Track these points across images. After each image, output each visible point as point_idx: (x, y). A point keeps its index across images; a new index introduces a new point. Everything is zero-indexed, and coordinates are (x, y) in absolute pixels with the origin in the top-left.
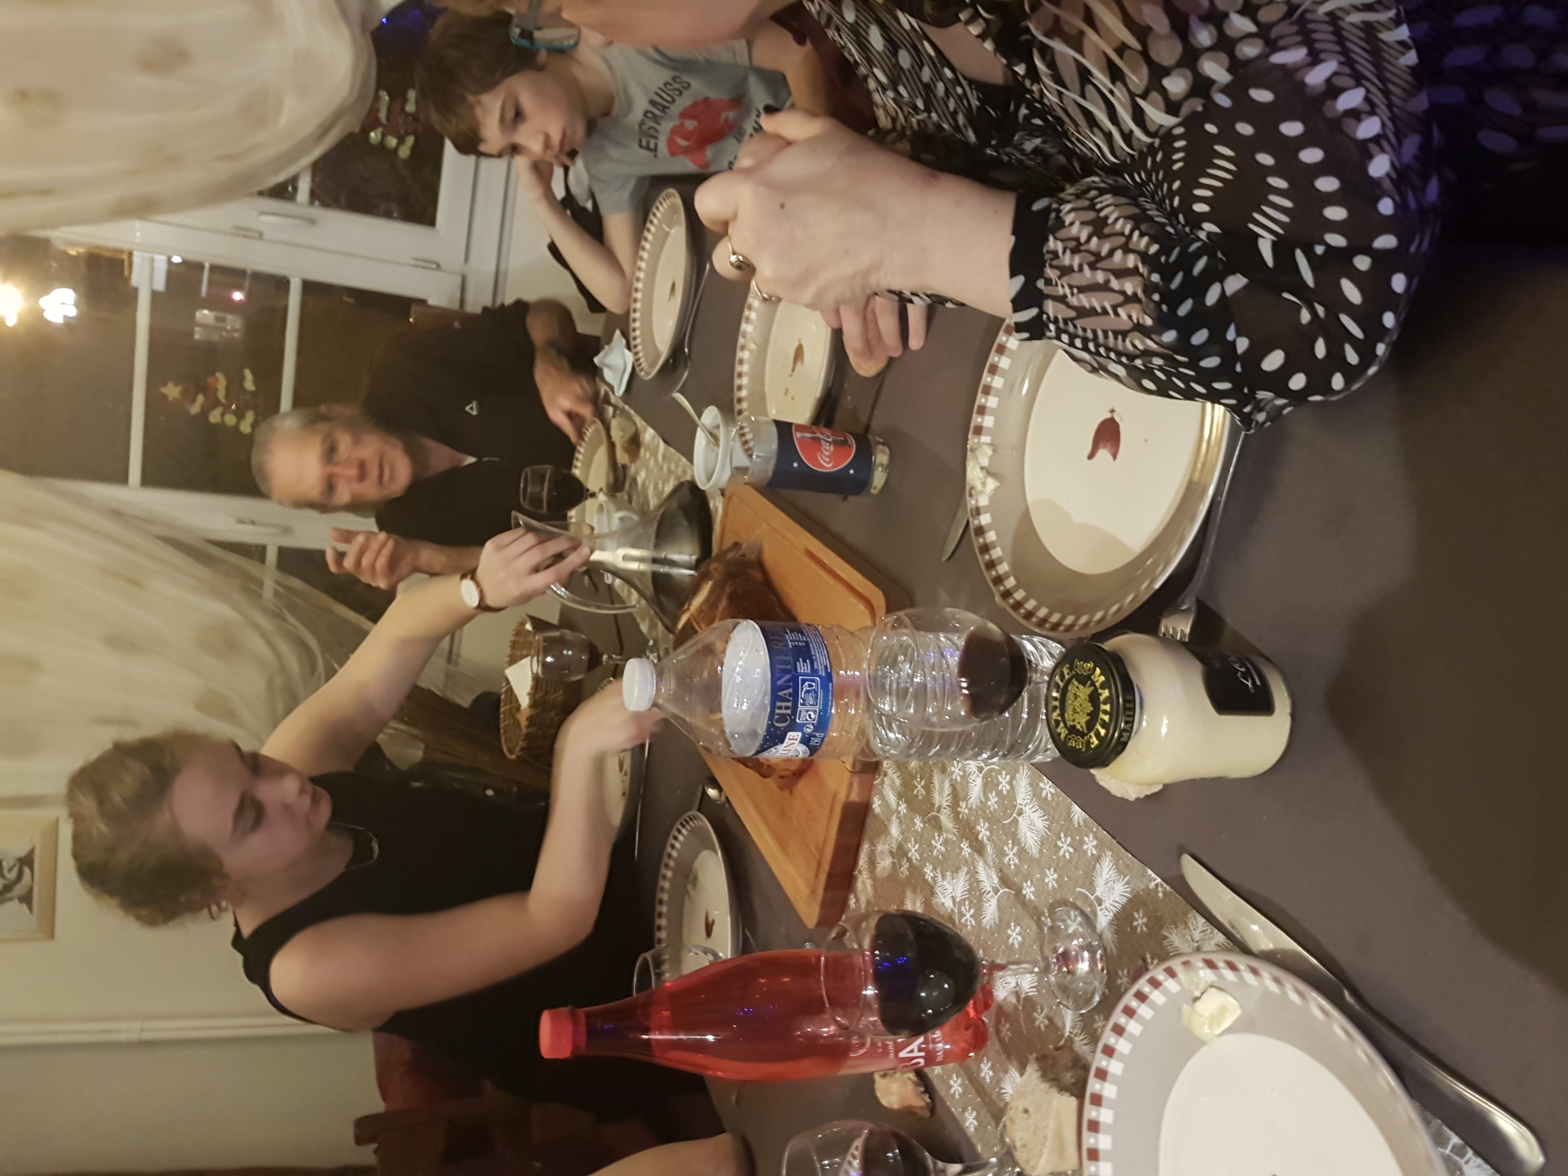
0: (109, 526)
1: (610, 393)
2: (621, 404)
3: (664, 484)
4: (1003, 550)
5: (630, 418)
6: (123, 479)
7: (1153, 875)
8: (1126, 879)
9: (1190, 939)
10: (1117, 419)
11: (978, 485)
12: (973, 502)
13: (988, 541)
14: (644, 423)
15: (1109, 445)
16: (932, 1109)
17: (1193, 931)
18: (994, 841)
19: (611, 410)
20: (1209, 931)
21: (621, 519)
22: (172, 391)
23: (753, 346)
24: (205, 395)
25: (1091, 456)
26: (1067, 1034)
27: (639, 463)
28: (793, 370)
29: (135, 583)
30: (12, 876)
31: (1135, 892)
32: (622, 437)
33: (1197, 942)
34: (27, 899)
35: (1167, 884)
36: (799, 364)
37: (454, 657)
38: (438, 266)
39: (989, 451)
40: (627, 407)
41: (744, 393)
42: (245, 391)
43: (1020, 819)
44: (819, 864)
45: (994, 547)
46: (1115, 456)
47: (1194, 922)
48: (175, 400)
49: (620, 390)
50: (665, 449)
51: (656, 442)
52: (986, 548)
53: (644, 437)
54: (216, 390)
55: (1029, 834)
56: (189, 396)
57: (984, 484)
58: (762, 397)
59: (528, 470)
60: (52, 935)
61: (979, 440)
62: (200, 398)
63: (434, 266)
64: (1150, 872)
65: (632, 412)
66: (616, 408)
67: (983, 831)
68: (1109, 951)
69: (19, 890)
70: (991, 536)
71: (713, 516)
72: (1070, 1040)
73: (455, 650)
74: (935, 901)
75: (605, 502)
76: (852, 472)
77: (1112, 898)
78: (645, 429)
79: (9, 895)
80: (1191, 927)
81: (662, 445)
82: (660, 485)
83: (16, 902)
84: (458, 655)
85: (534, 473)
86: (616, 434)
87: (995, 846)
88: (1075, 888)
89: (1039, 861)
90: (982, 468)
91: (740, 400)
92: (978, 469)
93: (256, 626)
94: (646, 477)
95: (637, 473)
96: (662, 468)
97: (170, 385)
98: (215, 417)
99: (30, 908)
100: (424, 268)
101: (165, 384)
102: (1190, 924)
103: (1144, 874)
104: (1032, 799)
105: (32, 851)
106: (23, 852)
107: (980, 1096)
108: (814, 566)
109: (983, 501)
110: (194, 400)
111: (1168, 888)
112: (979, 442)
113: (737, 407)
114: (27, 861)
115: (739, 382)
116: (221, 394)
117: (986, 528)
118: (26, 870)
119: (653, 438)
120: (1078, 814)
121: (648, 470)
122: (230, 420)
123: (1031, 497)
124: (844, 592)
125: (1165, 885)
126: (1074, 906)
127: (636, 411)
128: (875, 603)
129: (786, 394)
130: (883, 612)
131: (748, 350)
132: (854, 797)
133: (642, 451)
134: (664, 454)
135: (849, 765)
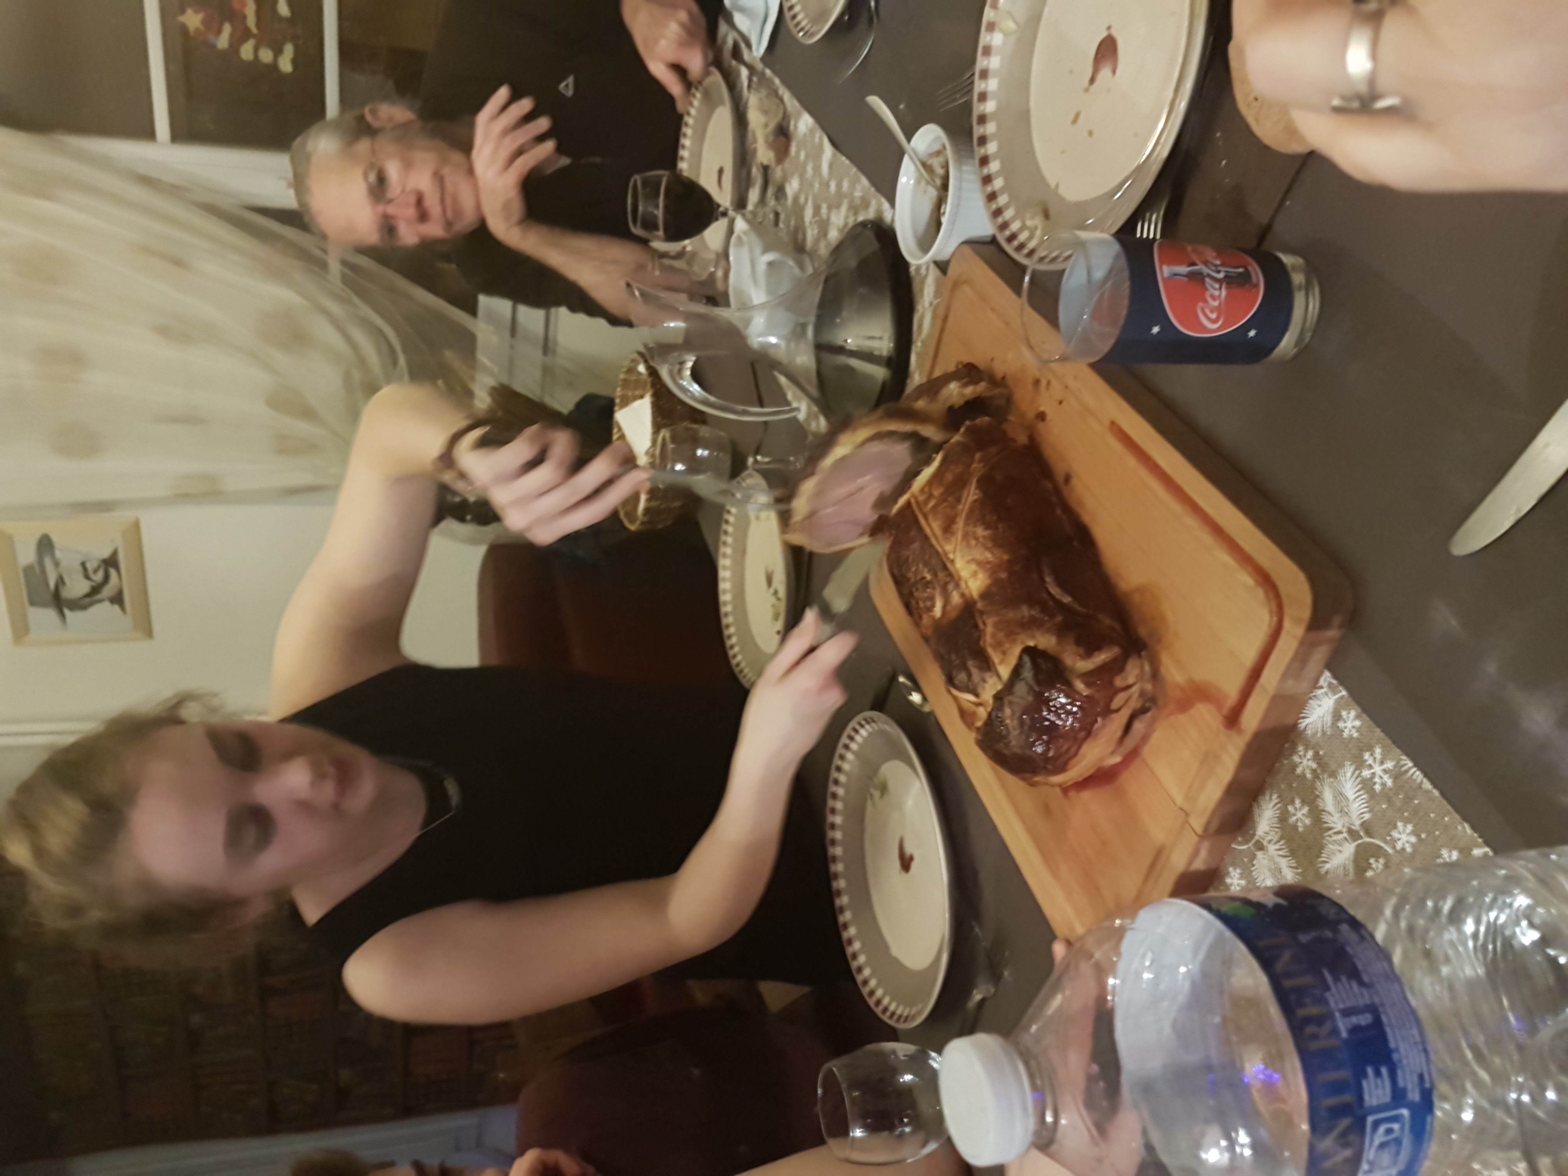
0: (138, 193)
1: (743, 46)
2: (760, 66)
3: (830, 208)
5: (774, 93)
6: (148, 133)
14: (796, 103)
19: (744, 72)
21: (770, 264)
22: (193, 20)
23: (1011, 25)
24: (232, 24)
27: (787, 164)
28: (1092, 80)
29: (178, 263)
30: (99, 577)
32: (766, 125)
34: (118, 599)
36: (1105, 72)
37: (551, 345)
40: (768, 72)
41: (990, 107)
42: (281, 19)
48: (197, 30)
49: (759, 48)
50: (834, 156)
51: (817, 140)
53: (796, 127)
54: (244, 18)
56: (213, 25)
58: (1025, 116)
59: (637, 178)
60: (149, 633)
62: (227, 29)
65: (777, 81)
66: (751, 68)
69: (108, 591)
71: (916, 287)
73: (551, 335)
75: (745, 233)
76: (1252, 333)
78: (799, 116)
79: (98, 597)
81: (828, 149)
82: (824, 210)
83: (107, 604)
84: (555, 343)
85: (645, 183)
86: (755, 118)
91: (982, 119)
93: (326, 312)
94: (800, 190)
95: (785, 178)
96: (828, 185)
97: (189, 12)
98: (247, 51)
99: (123, 608)
101: (183, 12)
105: (115, 554)
106: (106, 553)
108: (1131, 461)
110: (219, 32)
113: (978, 131)
114: (111, 562)
115: (983, 86)
116: (251, 22)
118: (113, 572)
119: (812, 131)
121: (802, 177)
122: (266, 55)
124: (1206, 537)
127: (784, 82)
128: (1284, 589)
129: (1075, 121)
130: (1306, 613)
131: (1002, 31)
132: (1199, 864)
133: (793, 149)
134: (831, 166)
135: (1198, 823)
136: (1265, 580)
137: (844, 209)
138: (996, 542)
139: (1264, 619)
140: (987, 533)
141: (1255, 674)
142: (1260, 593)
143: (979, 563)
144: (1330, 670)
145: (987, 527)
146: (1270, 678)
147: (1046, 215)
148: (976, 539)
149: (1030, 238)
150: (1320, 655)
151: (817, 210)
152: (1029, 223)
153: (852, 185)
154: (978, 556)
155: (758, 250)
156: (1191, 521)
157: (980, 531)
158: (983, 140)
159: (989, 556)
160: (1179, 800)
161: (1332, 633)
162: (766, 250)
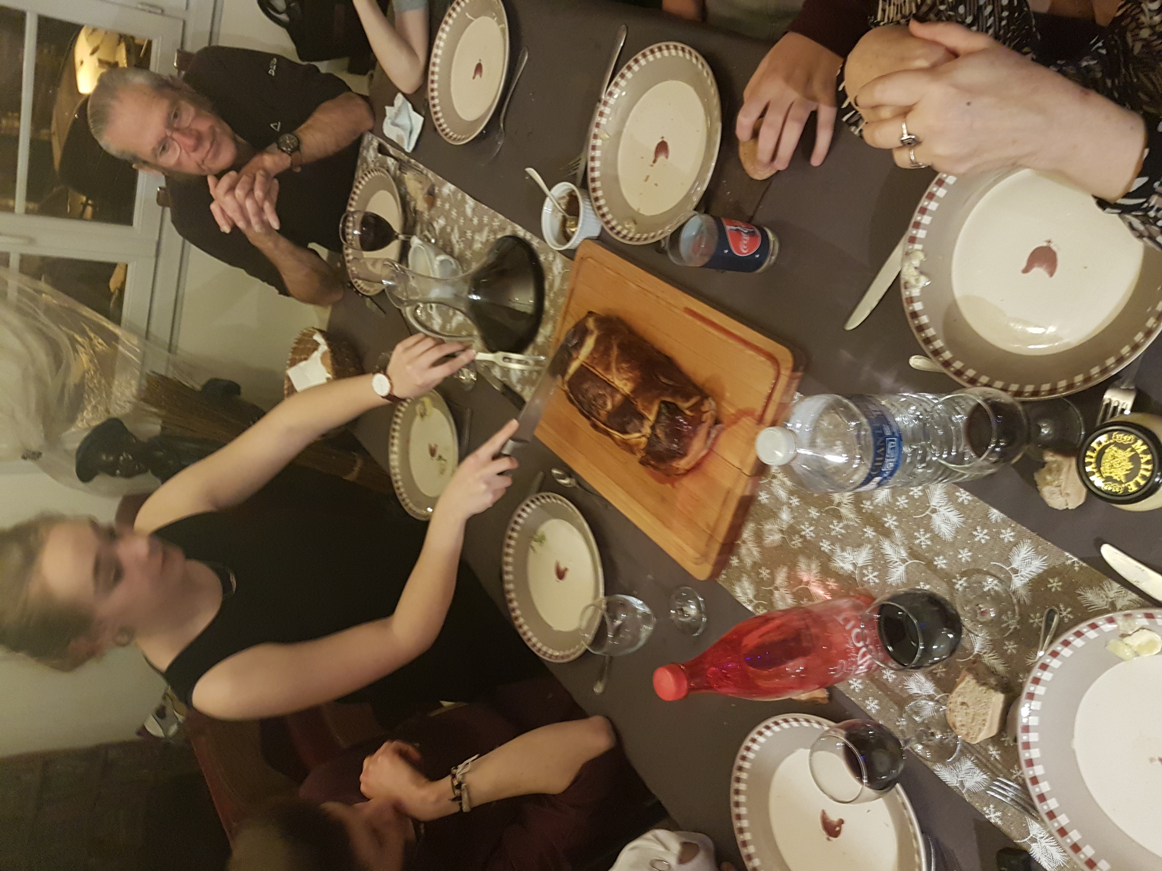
1: (388, 147)
3: (473, 233)
4: (936, 330)
7: (1070, 556)
8: (1044, 558)
9: (1104, 596)
10: (1055, 248)
11: (912, 281)
12: (907, 293)
13: (922, 323)
14: (439, 178)
15: (1044, 266)
16: (830, 698)
17: (1108, 592)
18: (903, 529)
19: (391, 161)
20: (1123, 592)
21: (442, 262)
23: (607, 136)
25: (1026, 271)
26: (976, 652)
27: (435, 210)
28: (655, 161)
31: (1051, 566)
32: (422, 189)
33: (1111, 598)
35: (1084, 562)
36: (662, 158)
38: (163, 11)
39: (921, 256)
40: (418, 164)
43: (934, 516)
44: (711, 537)
45: (928, 328)
46: (1051, 274)
47: (1109, 586)
49: (410, 148)
50: (476, 205)
51: (460, 197)
52: (921, 328)
53: (441, 190)
55: (943, 526)
57: (917, 280)
58: (616, 179)
61: (913, 247)
63: (160, 11)
64: (1067, 554)
65: (421, 166)
66: (398, 160)
67: (890, 521)
68: (1022, 602)
70: (924, 319)
72: (978, 656)
74: (832, 565)
75: (420, 246)
77: (1029, 569)
78: (442, 184)
80: (1106, 589)
81: (471, 202)
82: (469, 234)
87: (904, 531)
88: (989, 562)
89: (952, 544)
90: (916, 268)
91: (594, 180)
92: (913, 269)
94: (447, 225)
95: (433, 218)
96: (471, 220)
100: (150, 12)
102: (1105, 587)
103: (1063, 555)
104: (947, 504)
107: (881, 690)
108: (698, 323)
109: (915, 292)
111: (1084, 565)
112: (912, 249)
113: (592, 185)
115: (593, 164)
117: (919, 313)
119: (454, 193)
120: (995, 514)
121: (447, 218)
123: (958, 293)
124: (741, 346)
125: (1081, 563)
126: (988, 573)
128: (779, 357)
129: (646, 180)
130: (790, 365)
131: (601, 139)
132: (747, 493)
133: (439, 203)
134: (474, 210)
135: (747, 471)
136: (771, 357)
137: (485, 233)
138: (631, 369)
139: (771, 372)
140: (627, 365)
141: (770, 397)
142: (769, 363)
143: (627, 379)
144: (798, 391)
145: (627, 362)
146: (777, 396)
147: (635, 223)
148: (622, 369)
149: (628, 233)
150: (795, 385)
151: (462, 234)
152: (627, 226)
153: (492, 219)
154: (625, 376)
155: (432, 255)
156: (731, 341)
157: (624, 365)
158: (594, 190)
159: (630, 375)
160: (737, 464)
161: (799, 374)
162: (437, 255)
